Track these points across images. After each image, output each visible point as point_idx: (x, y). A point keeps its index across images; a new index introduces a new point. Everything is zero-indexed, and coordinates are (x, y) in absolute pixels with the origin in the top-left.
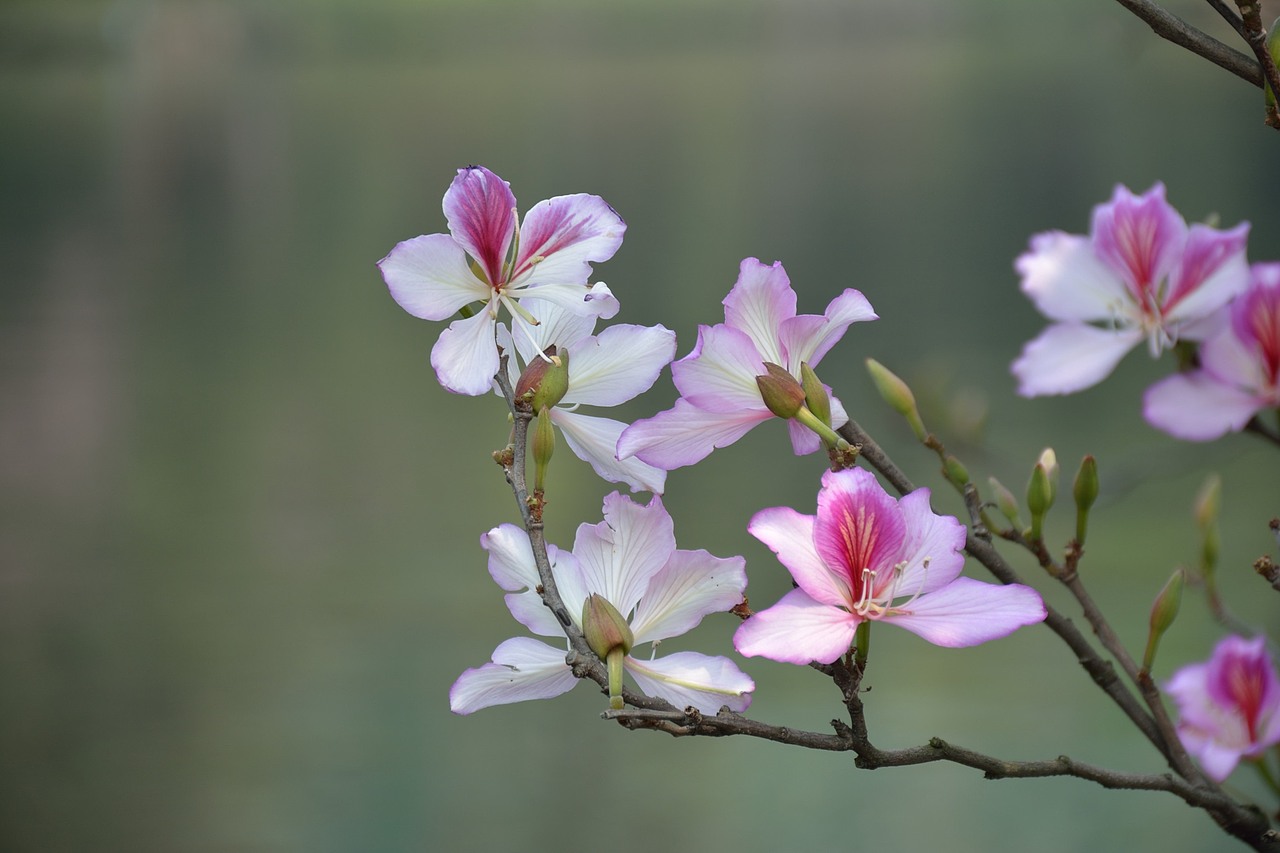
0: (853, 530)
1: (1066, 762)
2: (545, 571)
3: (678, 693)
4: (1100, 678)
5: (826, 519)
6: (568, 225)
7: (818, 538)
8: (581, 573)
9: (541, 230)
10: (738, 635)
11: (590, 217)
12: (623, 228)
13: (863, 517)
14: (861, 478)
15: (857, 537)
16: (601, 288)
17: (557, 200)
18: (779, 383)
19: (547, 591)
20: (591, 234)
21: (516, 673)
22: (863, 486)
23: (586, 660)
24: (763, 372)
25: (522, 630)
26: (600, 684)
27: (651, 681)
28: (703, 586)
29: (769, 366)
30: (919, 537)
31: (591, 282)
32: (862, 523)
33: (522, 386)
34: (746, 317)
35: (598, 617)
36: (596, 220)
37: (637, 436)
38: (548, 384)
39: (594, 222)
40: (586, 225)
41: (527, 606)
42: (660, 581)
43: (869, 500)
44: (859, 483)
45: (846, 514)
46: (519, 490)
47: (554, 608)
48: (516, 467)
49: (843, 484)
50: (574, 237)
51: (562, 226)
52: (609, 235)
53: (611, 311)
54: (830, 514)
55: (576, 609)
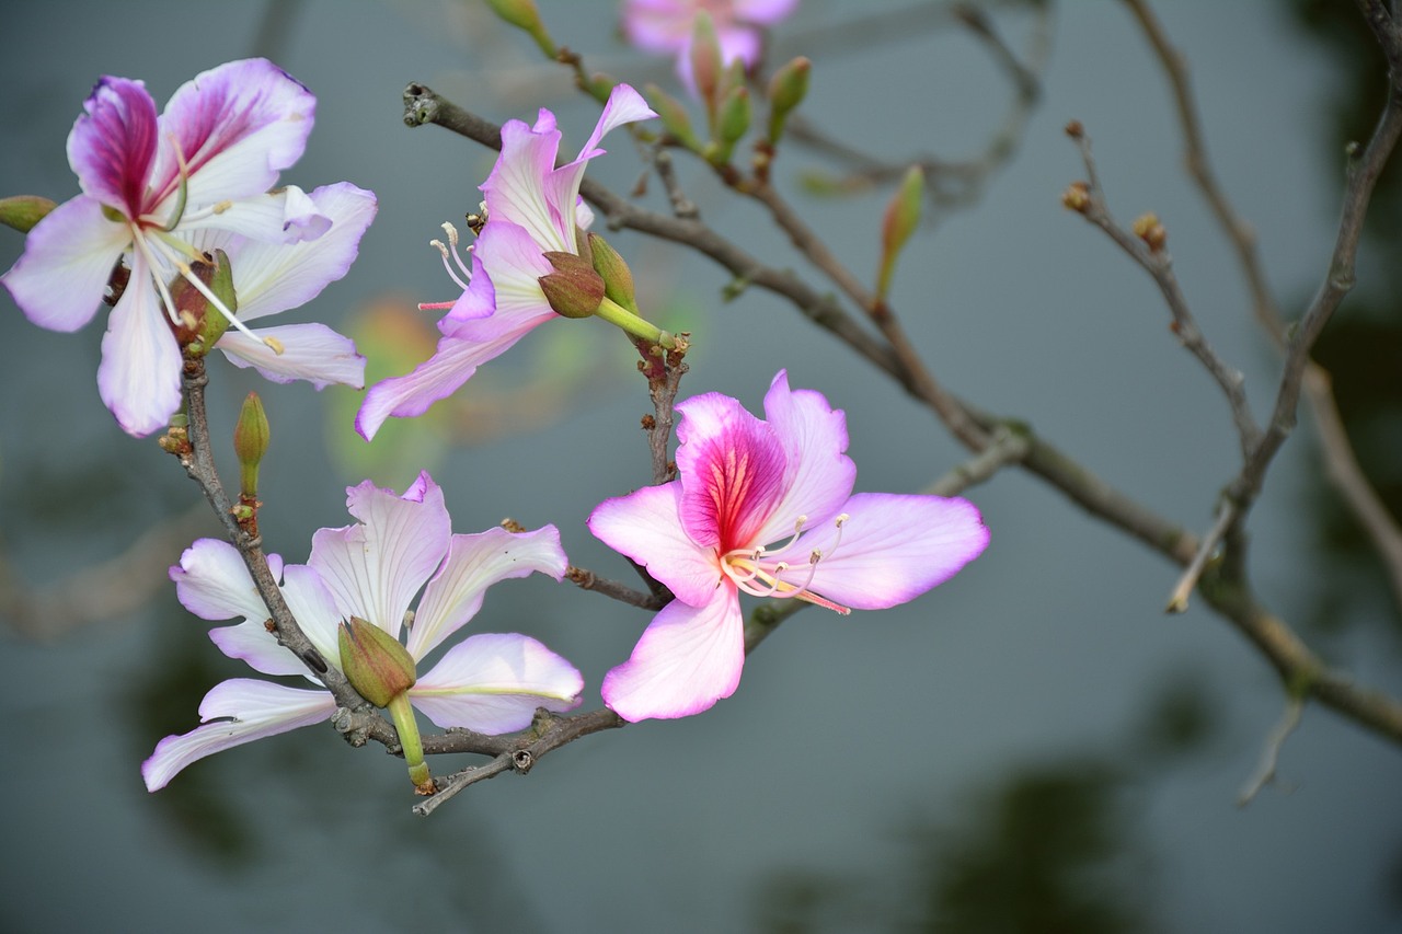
0: (722, 482)
2: (276, 602)
3: (472, 703)
5: (694, 489)
6: (230, 114)
7: (685, 515)
8: (326, 593)
9: (194, 132)
10: (608, 685)
11: (260, 94)
12: (309, 102)
13: (733, 463)
14: (723, 410)
15: (725, 490)
16: (295, 196)
17: (207, 80)
18: (572, 282)
19: (280, 625)
20: (267, 120)
21: (238, 724)
22: (728, 422)
23: (364, 721)
24: (545, 269)
25: (241, 669)
26: (386, 744)
27: (436, 700)
28: (494, 563)
29: (553, 257)
30: (796, 455)
32: (733, 470)
34: (508, 193)
35: (366, 654)
36: (268, 96)
39: (265, 100)
40: (256, 108)
41: (246, 640)
43: (738, 438)
44: (722, 419)
45: (714, 469)
46: (213, 491)
47: (299, 651)
48: (201, 458)
50: (242, 129)
51: (223, 118)
52: (296, 117)
54: (697, 480)
55: (327, 643)
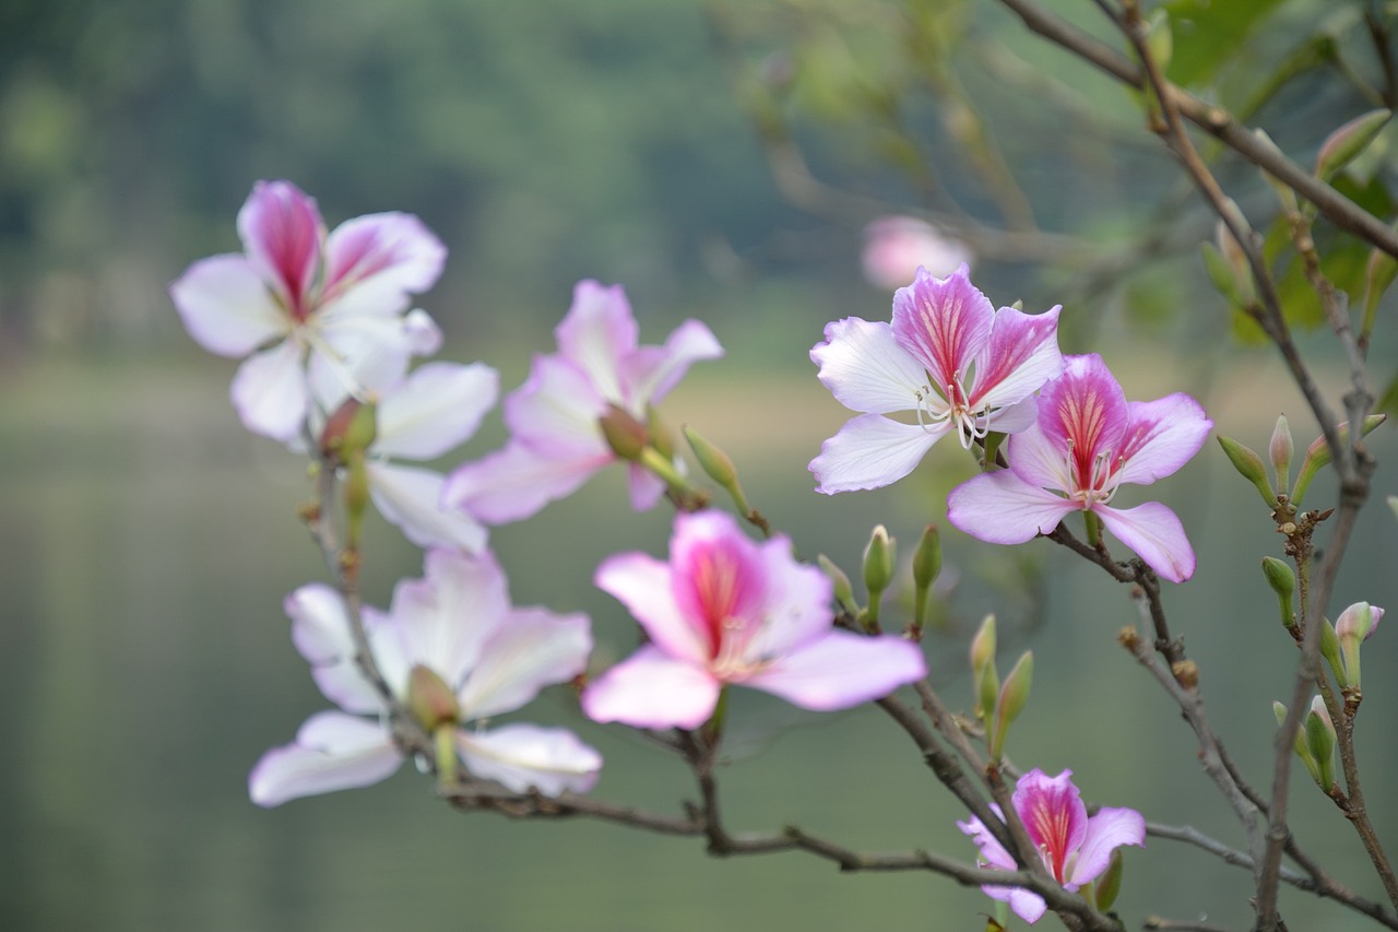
1: (924, 855)
2: (361, 636)
4: (945, 773)
5: (683, 569)
12: (442, 253)
16: (419, 319)
19: (365, 661)
23: (412, 734)
29: (613, 407)
31: (405, 313)
33: (327, 434)
37: (463, 484)
38: (356, 430)
41: (340, 679)
42: (494, 645)
43: (729, 548)
48: (324, 523)
49: (700, 530)
50: (385, 262)
53: (431, 343)
